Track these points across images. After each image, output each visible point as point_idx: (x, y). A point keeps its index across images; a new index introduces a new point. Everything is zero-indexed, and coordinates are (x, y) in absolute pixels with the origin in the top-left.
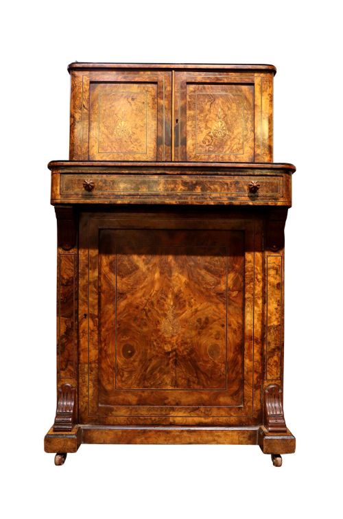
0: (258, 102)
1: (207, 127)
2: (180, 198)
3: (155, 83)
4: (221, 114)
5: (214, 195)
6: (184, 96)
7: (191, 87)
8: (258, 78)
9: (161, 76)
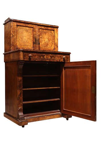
0: (55, 35)
1: (44, 40)
2: (49, 60)
3: (33, 28)
4: (47, 37)
5: (56, 59)
6: (39, 32)
7: (41, 30)
8: (55, 29)
9: (34, 26)
